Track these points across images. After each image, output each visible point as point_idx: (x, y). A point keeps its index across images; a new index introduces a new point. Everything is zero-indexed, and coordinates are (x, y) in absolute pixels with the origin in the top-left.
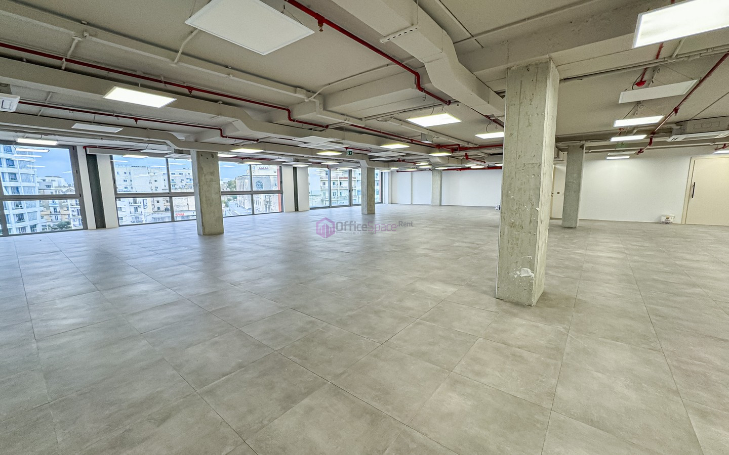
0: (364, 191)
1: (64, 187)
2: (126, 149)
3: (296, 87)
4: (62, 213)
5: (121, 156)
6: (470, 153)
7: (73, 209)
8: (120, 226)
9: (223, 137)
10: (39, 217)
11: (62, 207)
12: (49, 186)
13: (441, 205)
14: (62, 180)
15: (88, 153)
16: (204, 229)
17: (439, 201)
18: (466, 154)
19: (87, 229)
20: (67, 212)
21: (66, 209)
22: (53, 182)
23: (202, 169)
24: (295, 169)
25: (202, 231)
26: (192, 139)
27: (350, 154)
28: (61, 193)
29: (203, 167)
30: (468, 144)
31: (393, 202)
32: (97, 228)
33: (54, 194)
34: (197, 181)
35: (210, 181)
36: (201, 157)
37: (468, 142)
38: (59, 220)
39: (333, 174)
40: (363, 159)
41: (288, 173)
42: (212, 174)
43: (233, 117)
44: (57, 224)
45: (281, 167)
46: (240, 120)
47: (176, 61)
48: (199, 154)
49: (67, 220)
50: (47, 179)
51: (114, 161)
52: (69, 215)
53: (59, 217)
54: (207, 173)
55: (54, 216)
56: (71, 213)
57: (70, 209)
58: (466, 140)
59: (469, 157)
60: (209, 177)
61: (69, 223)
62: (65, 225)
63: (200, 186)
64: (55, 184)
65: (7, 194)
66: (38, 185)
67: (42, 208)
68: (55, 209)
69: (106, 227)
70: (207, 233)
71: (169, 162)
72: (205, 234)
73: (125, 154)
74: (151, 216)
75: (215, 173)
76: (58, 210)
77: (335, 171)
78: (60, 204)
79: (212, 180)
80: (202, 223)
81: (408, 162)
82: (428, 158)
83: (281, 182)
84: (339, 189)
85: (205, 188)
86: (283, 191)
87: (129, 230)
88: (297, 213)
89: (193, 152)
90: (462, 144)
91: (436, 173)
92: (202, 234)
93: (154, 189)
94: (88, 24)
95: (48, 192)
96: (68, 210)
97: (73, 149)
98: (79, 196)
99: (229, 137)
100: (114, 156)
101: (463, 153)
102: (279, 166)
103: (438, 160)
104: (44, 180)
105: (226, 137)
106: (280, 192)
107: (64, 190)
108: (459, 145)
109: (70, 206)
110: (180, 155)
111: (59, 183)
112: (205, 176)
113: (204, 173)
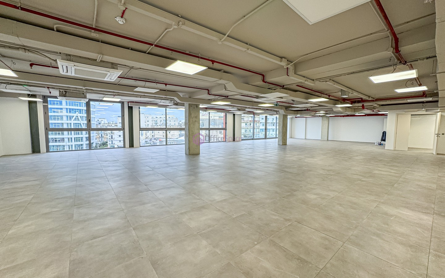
0: (280, 129)
1: (106, 124)
2: (148, 103)
3: (281, 58)
4: (104, 137)
5: (144, 107)
6: (365, 104)
7: (109, 135)
8: (140, 146)
9: (209, 94)
10: (95, 139)
11: (104, 134)
12: (100, 123)
13: (328, 140)
14: (106, 120)
15: (129, 105)
16: (189, 150)
17: (326, 138)
18: (363, 105)
19: (125, 147)
20: (106, 137)
21: (106, 135)
22: (102, 121)
23: (191, 114)
24: (234, 115)
25: (188, 152)
26: (187, 96)
27: (276, 106)
28: (105, 127)
29: (192, 113)
30: (369, 98)
31: (292, 137)
32: (130, 147)
33: (102, 127)
34: (188, 121)
35: (195, 122)
36: (191, 107)
37: (369, 97)
38: (103, 141)
39: (257, 118)
40: (282, 109)
41: (230, 117)
42: (196, 117)
43: (228, 81)
44: (102, 142)
45: (226, 114)
46: (231, 83)
47: (222, 40)
48: (190, 105)
49: (106, 141)
50: (100, 120)
51: (140, 110)
52: (107, 138)
53: (103, 139)
54: (193, 117)
55: (101, 138)
56: (108, 137)
57: (108, 135)
58: (368, 95)
59: (365, 107)
60: (194, 119)
61: (107, 142)
62: (105, 143)
63: (189, 124)
64: (103, 122)
65: (84, 128)
66: (96, 123)
67: (97, 135)
68: (102, 135)
69: (134, 147)
70: (191, 153)
71: (167, 110)
72: (190, 154)
73: (147, 106)
74: (145, 140)
75: (198, 117)
76: (103, 135)
77: (258, 116)
78: (104, 133)
79: (195, 121)
80: (189, 147)
81: (313, 111)
82: (332, 108)
83: (226, 123)
84: (249, 128)
85: (192, 126)
86: (227, 128)
87: (146, 149)
88: (234, 142)
89: (186, 104)
90: (364, 97)
91: (325, 119)
92: (188, 154)
93: (147, 125)
94: (182, 17)
95: (99, 127)
96: (107, 135)
97: (122, 103)
98: (123, 129)
99: (213, 95)
100: (141, 107)
101: (360, 104)
102: (225, 113)
103: (340, 109)
104: (98, 120)
105: (211, 95)
106: (225, 129)
107: (106, 125)
108: (362, 99)
109: (108, 134)
110: (176, 106)
111: (104, 122)
112: (192, 118)
113: (191, 117)
